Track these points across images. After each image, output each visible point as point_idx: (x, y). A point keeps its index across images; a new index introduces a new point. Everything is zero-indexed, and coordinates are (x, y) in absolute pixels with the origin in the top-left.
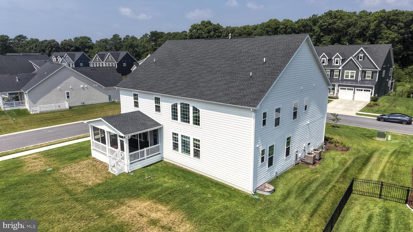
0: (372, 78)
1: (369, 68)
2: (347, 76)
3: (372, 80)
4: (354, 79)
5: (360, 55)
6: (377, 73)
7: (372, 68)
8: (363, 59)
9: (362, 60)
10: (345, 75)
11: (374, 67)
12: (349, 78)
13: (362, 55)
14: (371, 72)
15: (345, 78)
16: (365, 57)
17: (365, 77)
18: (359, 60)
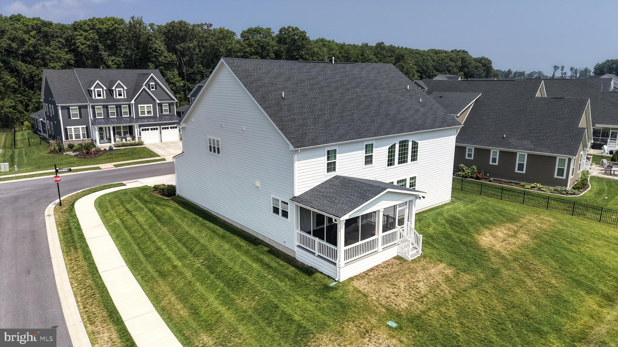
0: (170, 112)
1: (165, 100)
2: (143, 112)
3: (171, 114)
4: (152, 115)
5: (151, 83)
6: (174, 105)
7: (168, 100)
8: (156, 89)
9: (154, 89)
10: (140, 111)
11: (169, 98)
12: (146, 115)
13: (153, 83)
14: (168, 104)
15: (140, 115)
16: (157, 85)
17: (162, 112)
18: (151, 90)
